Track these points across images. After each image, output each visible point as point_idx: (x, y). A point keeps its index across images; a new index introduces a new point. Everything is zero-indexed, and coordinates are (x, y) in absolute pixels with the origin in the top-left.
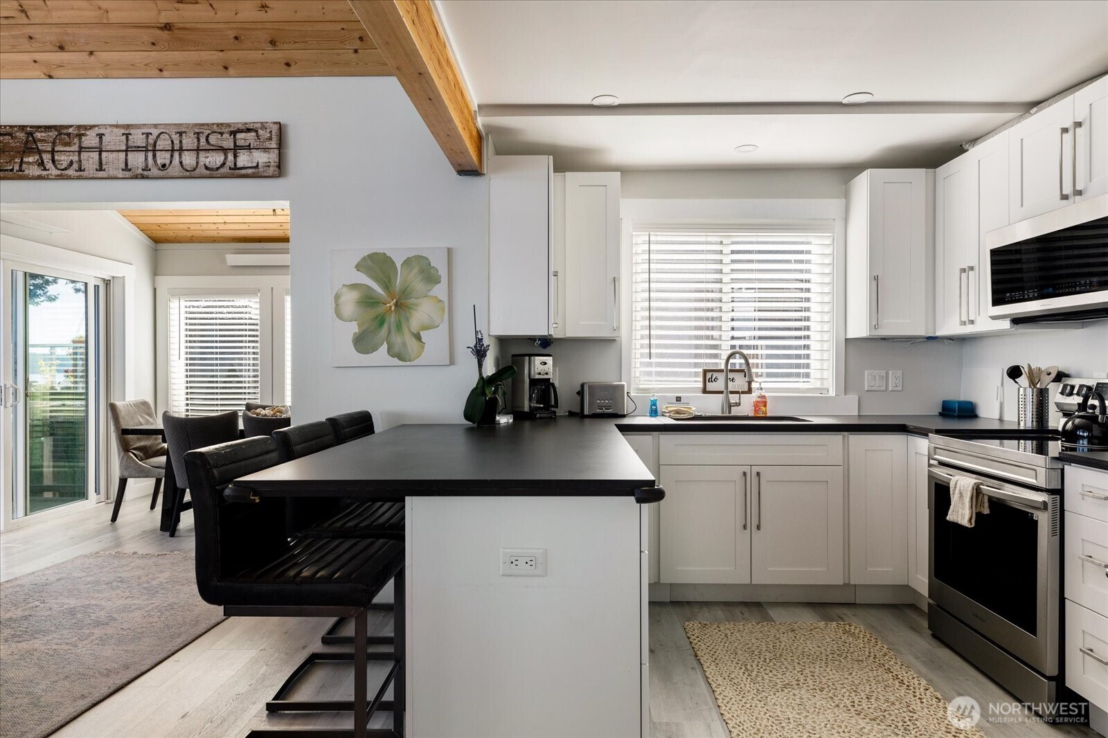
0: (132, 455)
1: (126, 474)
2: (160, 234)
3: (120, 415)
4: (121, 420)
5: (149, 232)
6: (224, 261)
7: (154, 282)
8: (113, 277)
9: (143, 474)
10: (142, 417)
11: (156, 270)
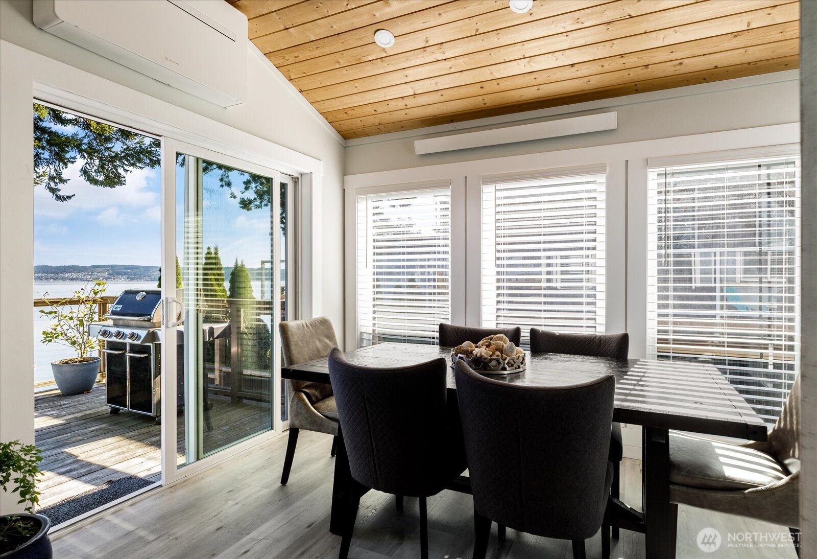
0: (305, 397)
1: (297, 424)
2: (349, 125)
3: (292, 340)
4: (293, 347)
5: (337, 124)
6: (411, 149)
7: (343, 183)
8: (301, 174)
9: (317, 426)
10: (320, 340)
11: (345, 170)
